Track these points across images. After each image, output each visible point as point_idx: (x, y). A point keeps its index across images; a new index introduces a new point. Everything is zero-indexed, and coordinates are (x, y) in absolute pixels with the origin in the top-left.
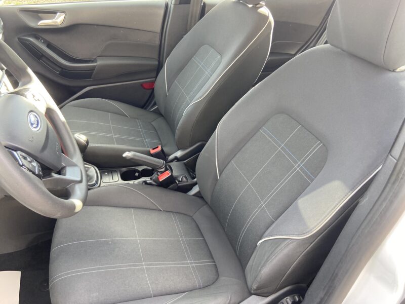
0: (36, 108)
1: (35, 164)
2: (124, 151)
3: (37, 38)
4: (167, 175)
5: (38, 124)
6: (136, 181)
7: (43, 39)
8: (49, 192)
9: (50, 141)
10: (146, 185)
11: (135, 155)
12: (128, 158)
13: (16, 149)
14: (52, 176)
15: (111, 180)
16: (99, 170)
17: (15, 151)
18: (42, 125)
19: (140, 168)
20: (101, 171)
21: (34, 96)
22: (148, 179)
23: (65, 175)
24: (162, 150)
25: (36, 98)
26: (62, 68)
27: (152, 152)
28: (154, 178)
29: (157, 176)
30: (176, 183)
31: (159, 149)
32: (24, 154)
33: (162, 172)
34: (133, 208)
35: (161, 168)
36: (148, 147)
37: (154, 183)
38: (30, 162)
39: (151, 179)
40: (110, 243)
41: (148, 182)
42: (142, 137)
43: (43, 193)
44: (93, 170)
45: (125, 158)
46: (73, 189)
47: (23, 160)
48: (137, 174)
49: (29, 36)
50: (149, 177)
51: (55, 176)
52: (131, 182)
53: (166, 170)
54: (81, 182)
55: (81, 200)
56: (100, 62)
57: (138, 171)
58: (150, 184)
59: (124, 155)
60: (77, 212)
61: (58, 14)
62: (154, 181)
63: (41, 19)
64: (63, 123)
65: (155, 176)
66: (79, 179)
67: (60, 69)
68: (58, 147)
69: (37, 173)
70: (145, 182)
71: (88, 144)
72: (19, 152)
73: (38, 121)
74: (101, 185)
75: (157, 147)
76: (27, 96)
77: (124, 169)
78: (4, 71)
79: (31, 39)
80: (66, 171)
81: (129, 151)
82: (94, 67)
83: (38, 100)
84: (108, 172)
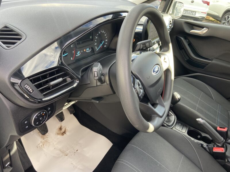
0: (162, 64)
1: (142, 91)
2: (199, 117)
3: (185, 38)
4: (221, 150)
5: (157, 72)
6: (196, 141)
7: (189, 40)
8: (139, 110)
9: (157, 84)
10: (201, 148)
11: (205, 124)
12: (199, 123)
13: (138, 78)
14: (148, 104)
15: (181, 130)
16: (177, 120)
17: (137, 79)
18: (159, 74)
19: (204, 135)
20: (178, 121)
21: (165, 59)
22: (205, 145)
23: (155, 108)
24: (227, 132)
25: (165, 60)
26: (190, 58)
27: (218, 129)
28: (210, 146)
29: (212, 146)
30: (225, 161)
31: (226, 130)
32: (140, 83)
33: (218, 146)
34: (184, 155)
35: (219, 143)
36: (217, 124)
37: (208, 150)
38: (140, 88)
39: (207, 146)
41: (204, 146)
42: (216, 117)
43: (136, 108)
44: (173, 118)
45: (197, 121)
46: (154, 119)
47: (137, 85)
48: (199, 137)
49: (182, 37)
50: (207, 144)
51: (150, 105)
52: (192, 139)
53: (223, 146)
54: (161, 117)
55: (154, 127)
56: (214, 62)
57: (201, 135)
58: (205, 149)
59: (197, 119)
60: (148, 133)
61: (205, 28)
62: (209, 148)
63: (193, 29)
64: (171, 80)
65: (211, 146)
66: (161, 115)
67: (188, 58)
68: (160, 90)
69: (140, 96)
70: (202, 145)
71: (179, 101)
72: (138, 81)
73: (158, 71)
74: (173, 129)
75: (224, 128)
76: (161, 57)
77: (192, 129)
78: (159, 46)
79: (182, 38)
80: (157, 106)
81: (202, 119)
82: (209, 63)
83: (166, 62)
84: (181, 124)
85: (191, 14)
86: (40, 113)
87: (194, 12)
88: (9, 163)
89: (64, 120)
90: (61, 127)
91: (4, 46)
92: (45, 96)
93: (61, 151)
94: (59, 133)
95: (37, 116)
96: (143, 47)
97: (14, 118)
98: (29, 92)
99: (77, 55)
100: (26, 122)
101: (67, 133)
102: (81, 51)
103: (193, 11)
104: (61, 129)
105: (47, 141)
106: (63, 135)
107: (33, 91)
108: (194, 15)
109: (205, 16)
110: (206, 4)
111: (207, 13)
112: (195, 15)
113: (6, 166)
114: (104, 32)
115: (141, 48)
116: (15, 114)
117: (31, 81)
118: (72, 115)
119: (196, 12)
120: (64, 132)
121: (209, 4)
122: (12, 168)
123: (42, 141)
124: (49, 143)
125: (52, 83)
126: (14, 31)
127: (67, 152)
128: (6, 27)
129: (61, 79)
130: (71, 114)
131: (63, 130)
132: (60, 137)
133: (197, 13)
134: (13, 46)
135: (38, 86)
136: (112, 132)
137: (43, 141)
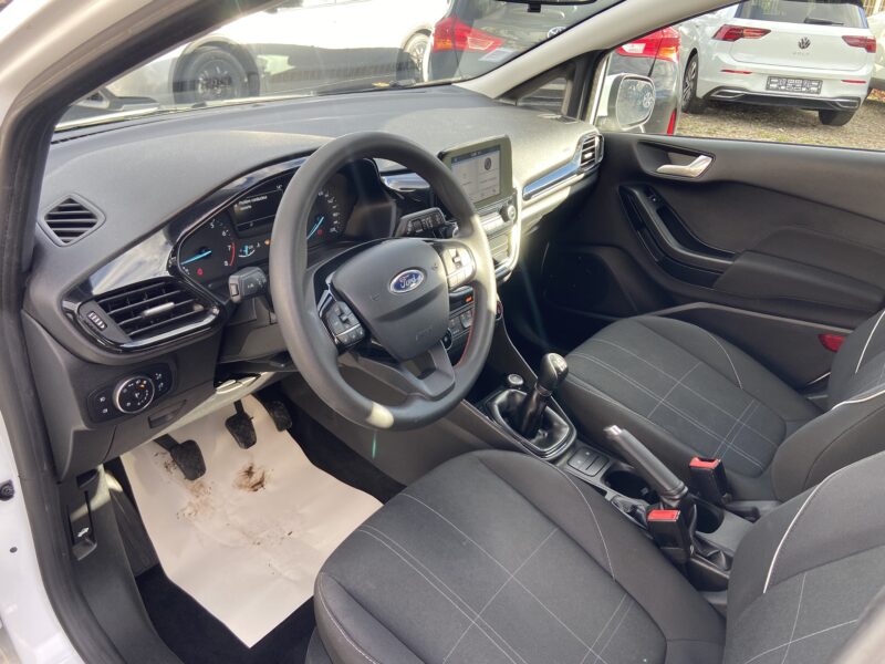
3: (647, 192)
4: (670, 517)
7: (659, 197)
15: (583, 469)
22: (642, 507)
25: (457, 260)
26: (666, 255)
27: (695, 463)
31: (713, 465)
35: (669, 496)
39: (647, 509)
40: (464, 544)
41: (638, 511)
44: (565, 433)
48: (645, 492)
49: (637, 187)
52: (612, 493)
54: (433, 399)
56: (740, 262)
59: (606, 428)
61: (702, 157)
63: (668, 161)
66: (432, 393)
67: (662, 255)
72: (342, 305)
79: (637, 193)
81: (622, 426)
82: (727, 266)
83: (460, 263)
84: (593, 452)
85: (804, 89)
86: (133, 382)
87: (815, 80)
88: (86, 530)
89: (254, 443)
90: (251, 468)
91: (59, 239)
92: (134, 338)
93: (244, 533)
94: (244, 483)
95: (126, 387)
96: (414, 229)
97: (74, 386)
98: (98, 327)
99: (244, 254)
100: (102, 400)
101: (268, 486)
102: (255, 245)
103: (811, 80)
104: (249, 472)
105: (206, 504)
106: (256, 490)
107: (106, 326)
108: (814, 93)
109: (860, 92)
110: (863, 50)
111: (868, 81)
112: (818, 93)
113: (80, 535)
114: (325, 193)
115: (409, 230)
116: (76, 377)
117: (102, 305)
118: (286, 433)
119: (820, 81)
120: (260, 483)
121: (874, 45)
122: (95, 546)
123: (193, 502)
124: (213, 508)
125: (149, 312)
126: (86, 209)
127: (261, 536)
128: (71, 201)
129: (170, 305)
130: (280, 429)
131: (256, 477)
132: (246, 494)
133: (824, 86)
134: (75, 239)
135: (117, 318)
136: (395, 481)
137: (195, 501)
